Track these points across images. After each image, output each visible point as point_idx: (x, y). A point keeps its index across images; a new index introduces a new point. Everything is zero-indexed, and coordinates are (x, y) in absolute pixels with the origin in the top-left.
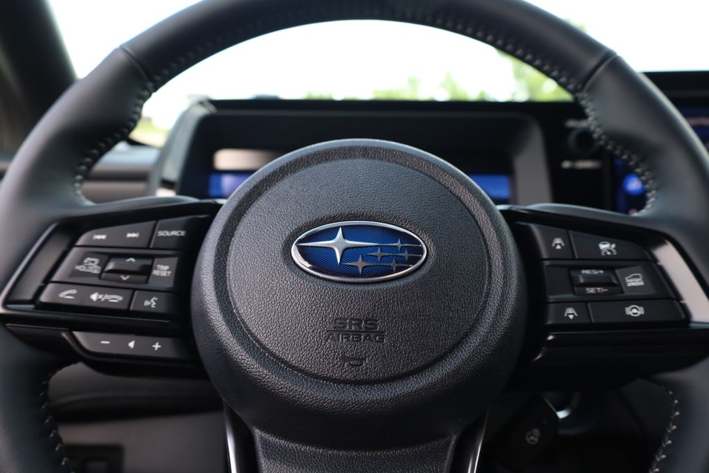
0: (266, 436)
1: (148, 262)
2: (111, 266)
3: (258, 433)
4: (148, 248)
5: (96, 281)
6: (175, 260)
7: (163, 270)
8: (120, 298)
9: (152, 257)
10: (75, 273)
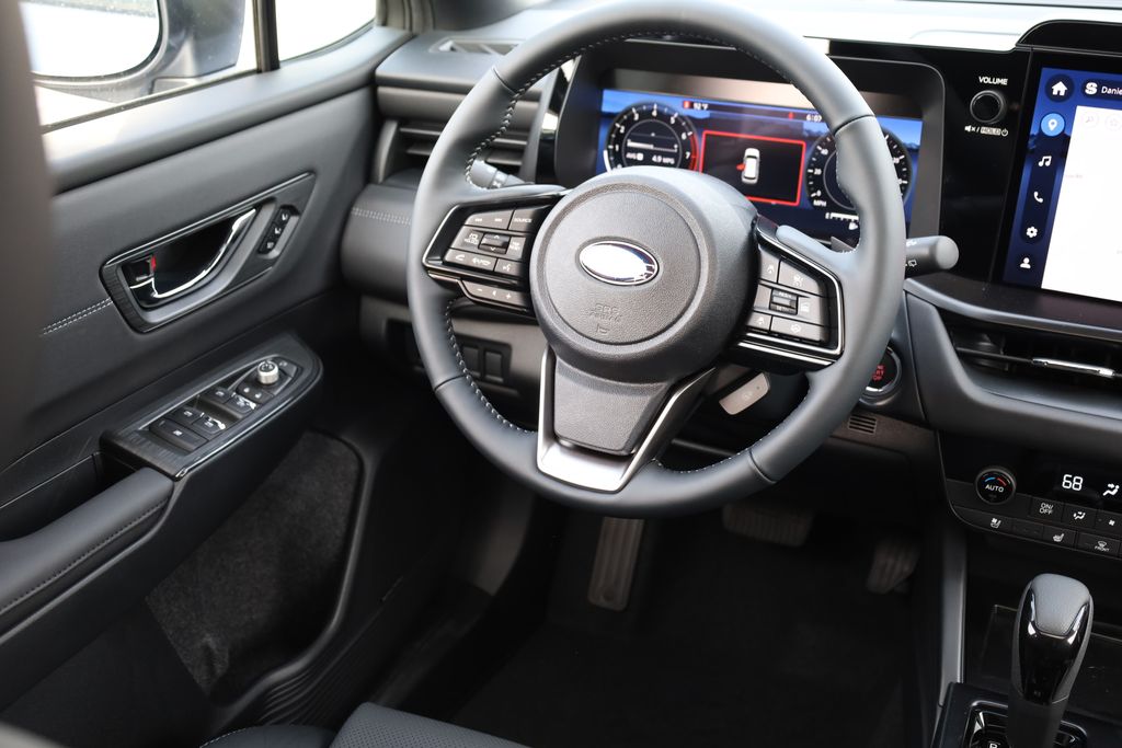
0: (562, 361)
1: (507, 239)
2: (484, 241)
3: (558, 359)
4: (507, 230)
5: (476, 250)
6: (524, 240)
7: (517, 246)
8: (489, 263)
9: (511, 236)
10: (464, 244)
